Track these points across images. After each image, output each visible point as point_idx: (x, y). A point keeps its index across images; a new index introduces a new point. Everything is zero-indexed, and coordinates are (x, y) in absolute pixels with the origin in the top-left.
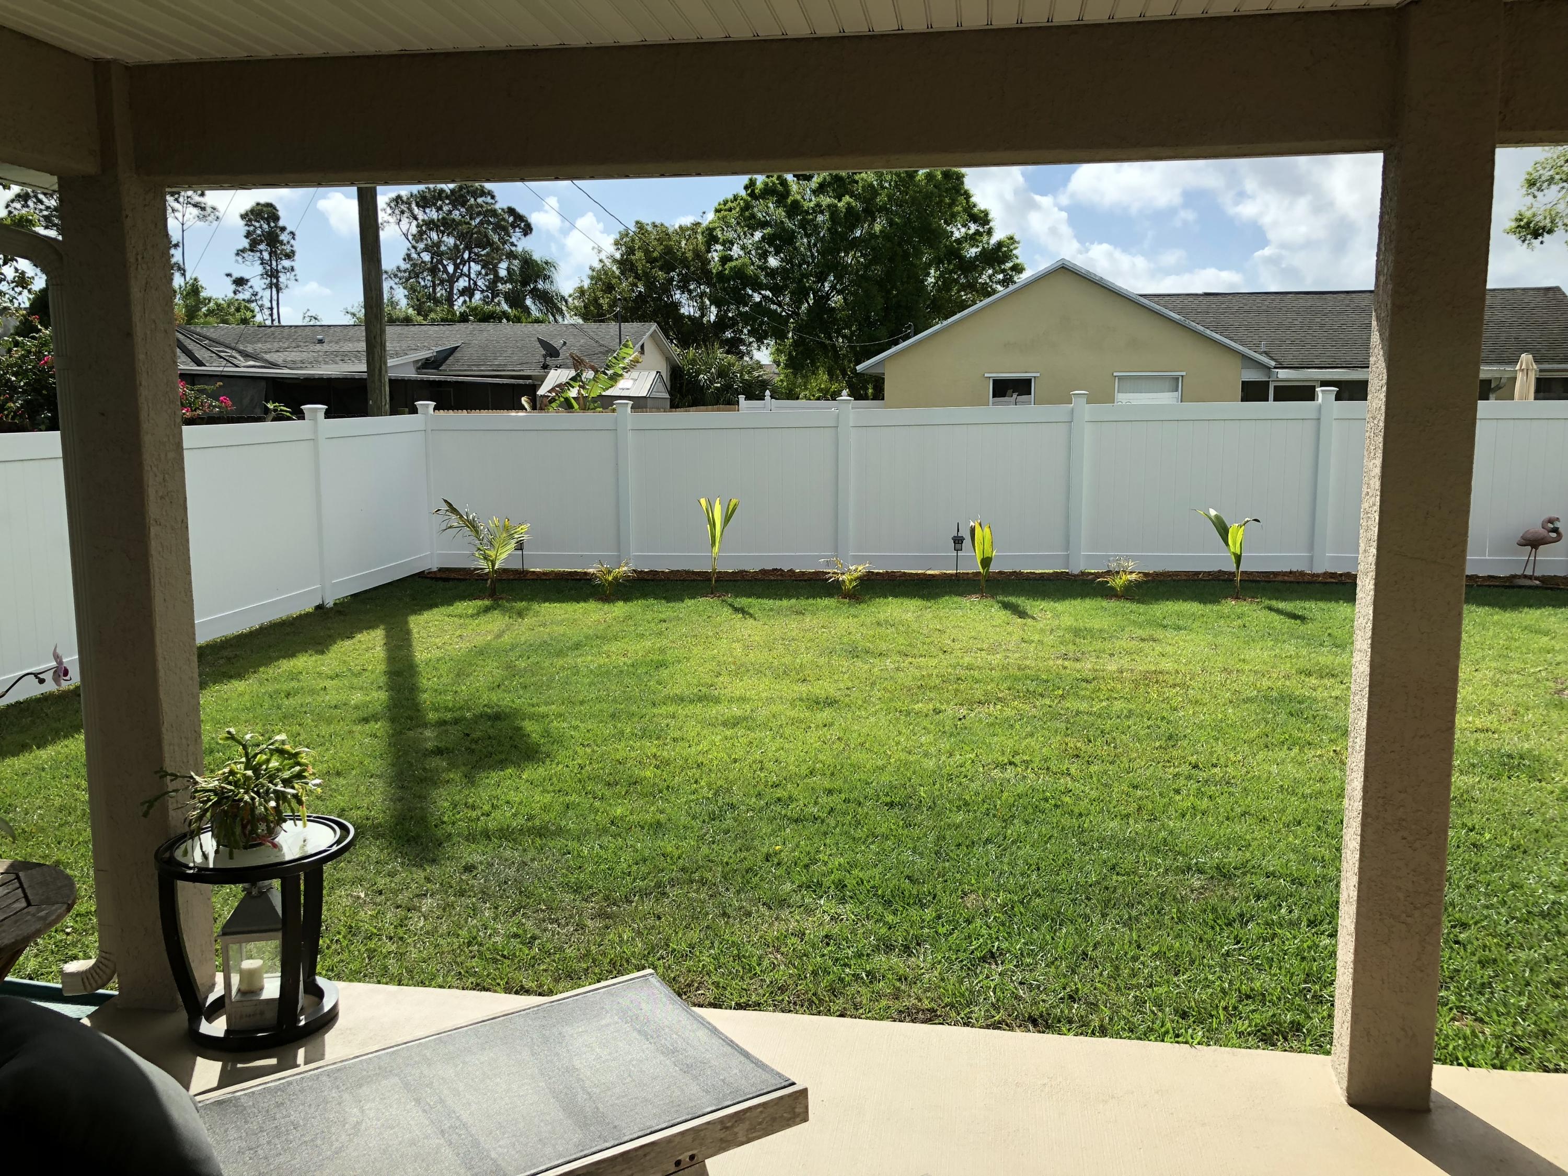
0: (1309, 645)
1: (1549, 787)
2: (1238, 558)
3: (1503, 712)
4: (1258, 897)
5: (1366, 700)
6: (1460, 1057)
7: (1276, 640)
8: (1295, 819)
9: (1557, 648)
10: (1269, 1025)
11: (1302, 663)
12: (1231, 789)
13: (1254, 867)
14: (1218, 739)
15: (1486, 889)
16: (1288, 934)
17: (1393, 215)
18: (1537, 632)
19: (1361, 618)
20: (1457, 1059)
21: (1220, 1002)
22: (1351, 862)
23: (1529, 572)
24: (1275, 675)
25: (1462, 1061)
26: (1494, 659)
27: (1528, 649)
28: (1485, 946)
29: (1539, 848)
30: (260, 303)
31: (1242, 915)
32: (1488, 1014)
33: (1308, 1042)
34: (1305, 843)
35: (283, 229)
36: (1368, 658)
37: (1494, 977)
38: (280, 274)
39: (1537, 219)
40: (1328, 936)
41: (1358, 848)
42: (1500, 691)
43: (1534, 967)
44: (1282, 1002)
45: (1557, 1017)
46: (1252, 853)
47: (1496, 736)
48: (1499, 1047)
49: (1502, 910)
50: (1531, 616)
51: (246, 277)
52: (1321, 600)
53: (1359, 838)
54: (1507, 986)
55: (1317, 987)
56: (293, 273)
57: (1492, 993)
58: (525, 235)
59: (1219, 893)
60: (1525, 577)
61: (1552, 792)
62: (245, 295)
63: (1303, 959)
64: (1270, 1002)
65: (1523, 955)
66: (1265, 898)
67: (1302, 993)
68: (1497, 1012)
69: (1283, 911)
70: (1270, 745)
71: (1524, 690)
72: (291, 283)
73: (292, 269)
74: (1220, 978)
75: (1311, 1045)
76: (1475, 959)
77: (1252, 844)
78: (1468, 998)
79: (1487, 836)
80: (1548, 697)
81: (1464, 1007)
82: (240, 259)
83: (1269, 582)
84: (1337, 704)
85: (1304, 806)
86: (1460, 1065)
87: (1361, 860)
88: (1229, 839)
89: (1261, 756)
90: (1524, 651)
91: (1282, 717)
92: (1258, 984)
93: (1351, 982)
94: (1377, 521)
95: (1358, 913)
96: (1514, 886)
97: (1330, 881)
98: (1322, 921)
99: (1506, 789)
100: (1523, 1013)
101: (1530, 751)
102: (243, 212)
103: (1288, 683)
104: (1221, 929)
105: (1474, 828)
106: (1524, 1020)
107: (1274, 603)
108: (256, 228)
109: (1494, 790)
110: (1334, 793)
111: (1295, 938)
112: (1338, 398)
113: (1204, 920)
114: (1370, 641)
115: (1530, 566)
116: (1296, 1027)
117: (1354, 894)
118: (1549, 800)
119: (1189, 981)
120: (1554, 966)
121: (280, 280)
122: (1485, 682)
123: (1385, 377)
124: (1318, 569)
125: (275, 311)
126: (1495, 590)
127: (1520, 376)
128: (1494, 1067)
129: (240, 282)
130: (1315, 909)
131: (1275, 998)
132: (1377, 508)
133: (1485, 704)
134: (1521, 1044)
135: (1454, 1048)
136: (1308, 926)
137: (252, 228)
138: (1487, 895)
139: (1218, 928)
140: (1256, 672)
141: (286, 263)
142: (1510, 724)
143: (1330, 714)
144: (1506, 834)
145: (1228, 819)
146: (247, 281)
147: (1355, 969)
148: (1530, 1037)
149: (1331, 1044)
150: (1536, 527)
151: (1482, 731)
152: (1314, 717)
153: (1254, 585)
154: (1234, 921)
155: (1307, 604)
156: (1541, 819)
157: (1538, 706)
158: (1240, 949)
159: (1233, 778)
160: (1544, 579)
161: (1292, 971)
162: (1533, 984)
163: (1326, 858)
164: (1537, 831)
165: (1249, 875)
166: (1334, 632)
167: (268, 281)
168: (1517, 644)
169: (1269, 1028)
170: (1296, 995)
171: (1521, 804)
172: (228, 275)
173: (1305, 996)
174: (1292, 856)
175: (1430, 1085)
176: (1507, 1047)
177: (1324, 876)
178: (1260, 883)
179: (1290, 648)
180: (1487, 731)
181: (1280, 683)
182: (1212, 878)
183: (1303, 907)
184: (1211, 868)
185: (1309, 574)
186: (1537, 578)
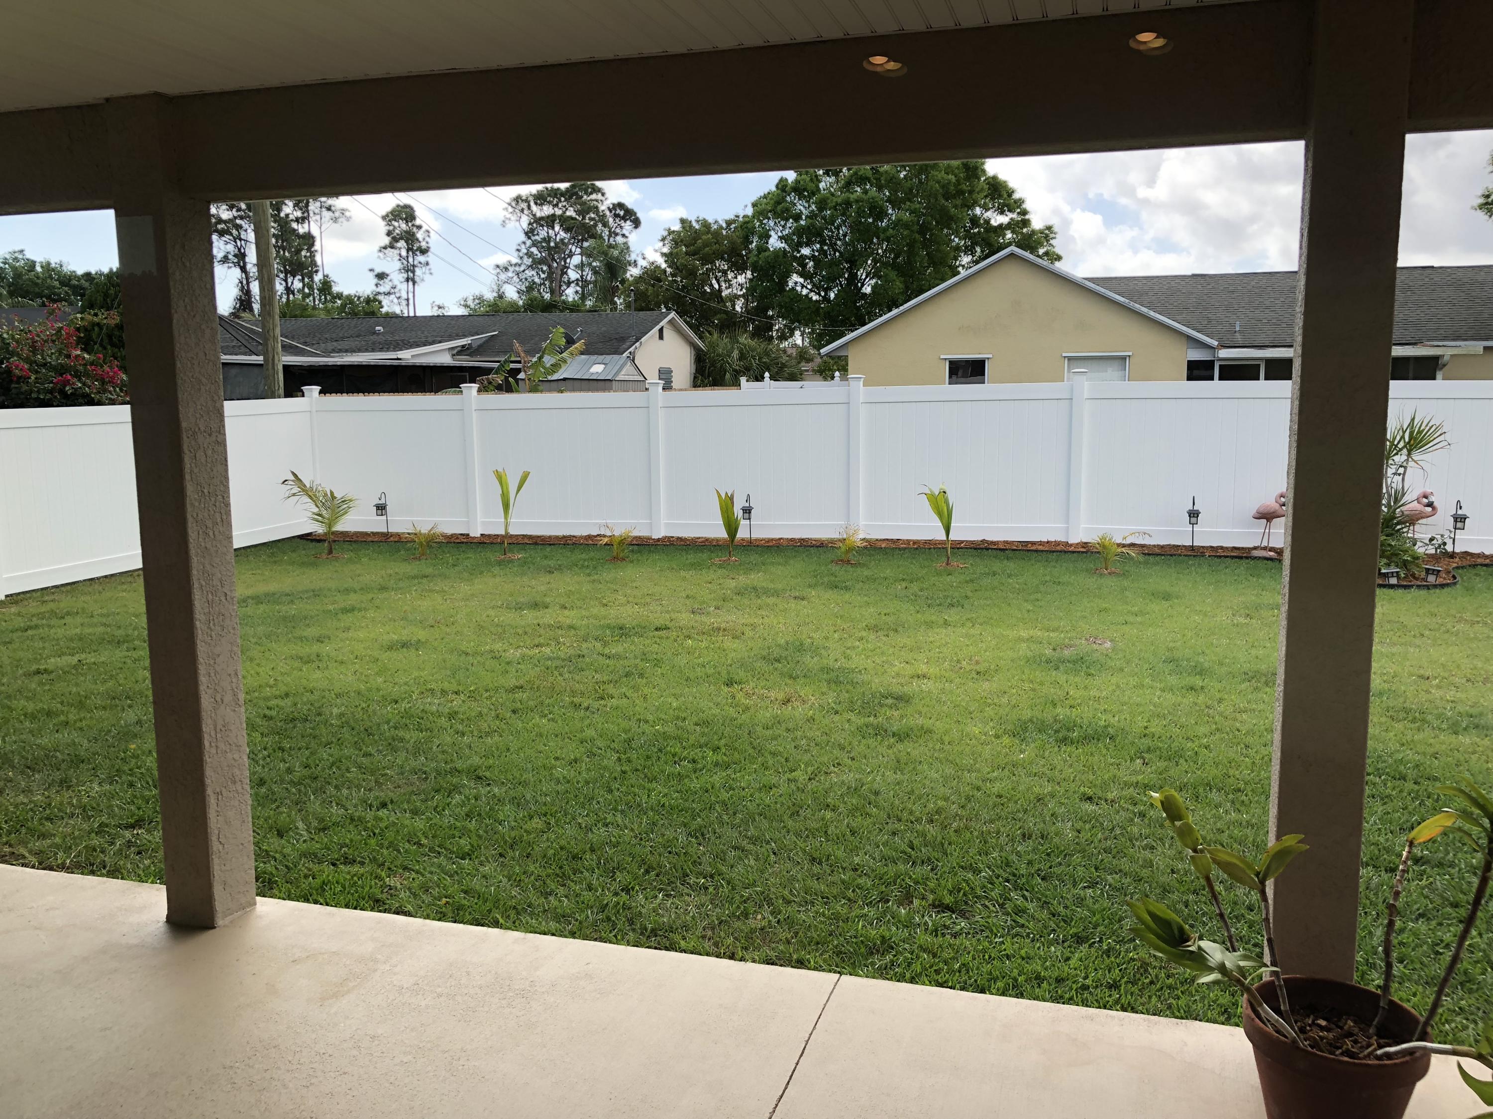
23: (1264, 544)
30: (398, 295)
35: (419, 227)
38: (416, 269)
51: (387, 272)
56: (428, 267)
58: (636, 227)
60: (1261, 548)
62: (385, 287)
72: (427, 277)
73: (427, 264)
82: (381, 255)
102: (384, 213)
108: (395, 227)
115: (1265, 538)
121: (416, 274)
124: (1073, 540)
125: (411, 302)
129: (381, 276)
137: (391, 228)
141: (421, 258)
146: (387, 275)
167: (406, 276)
172: (371, 270)
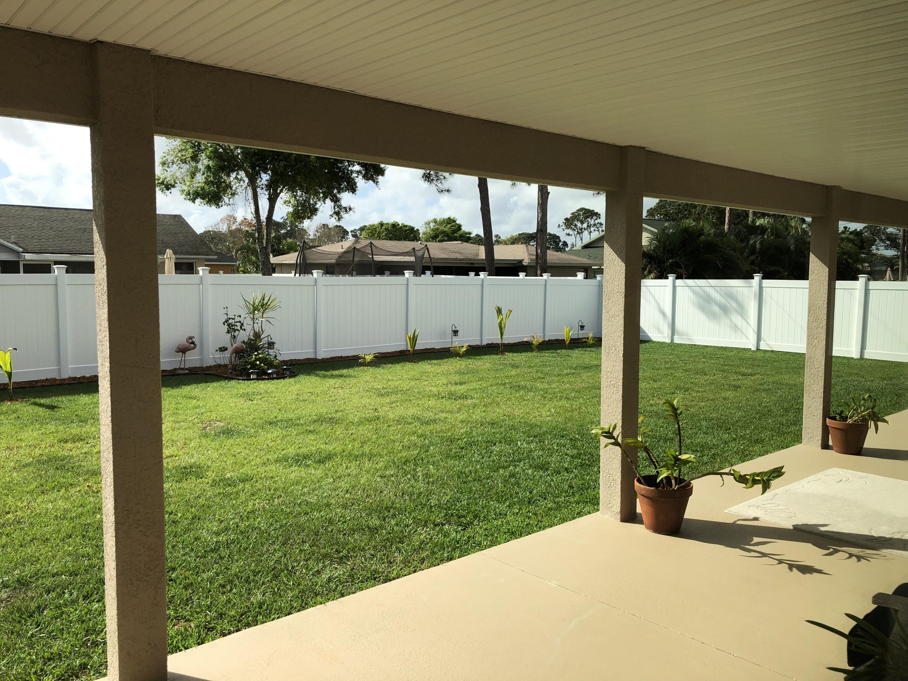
0: (64, 423)
1: (206, 480)
2: (10, 374)
3: (179, 444)
4: (48, 592)
5: (112, 454)
6: (180, 646)
7: (42, 424)
8: (67, 534)
9: (201, 405)
10: (65, 672)
11: (60, 436)
12: (22, 526)
13: (43, 573)
14: (8, 495)
15: (182, 545)
16: (71, 609)
17: (100, 164)
18: (190, 398)
19: (104, 405)
20: (179, 647)
21: (31, 670)
22: (110, 555)
23: (182, 366)
24: (43, 446)
25: (181, 648)
26: (171, 415)
27: (187, 408)
28: (186, 577)
29: (206, 514)
31: (39, 607)
32: (192, 615)
33: (92, 673)
34: (76, 548)
36: (110, 429)
37: (192, 593)
39: (167, 180)
40: (97, 602)
41: (114, 544)
42: (176, 433)
43: (211, 580)
44: (73, 654)
45: (226, 604)
46: (41, 564)
47: (177, 458)
48: (200, 632)
49: (192, 554)
50: (186, 390)
52: (68, 394)
53: (114, 538)
54: (200, 596)
55: (94, 636)
57: (192, 602)
59: (21, 598)
60: (181, 369)
61: (208, 483)
63: (83, 622)
64: (64, 657)
65: (205, 576)
66: (53, 591)
67: (85, 643)
68: (196, 612)
69: (66, 595)
70: (45, 491)
71: (188, 430)
74: (29, 654)
75: (94, 675)
76: (181, 586)
77: (41, 558)
78: (180, 610)
79: (179, 515)
80: (200, 432)
81: (179, 616)
83: (33, 387)
84: (86, 457)
85: (72, 525)
86: (181, 650)
87: (116, 551)
88: (24, 559)
89: (39, 500)
90: (185, 409)
91: (51, 472)
92: (56, 648)
93: (116, 627)
94: (108, 346)
95: (118, 584)
96: (196, 539)
97: (94, 567)
98: (92, 594)
99: (185, 487)
100: (209, 608)
101: (195, 463)
103: (52, 449)
104: (26, 621)
105: (172, 512)
106: (210, 612)
107: (38, 400)
109: (180, 488)
110: (91, 512)
111: (76, 610)
112: (67, 272)
113: (13, 619)
114: (110, 419)
115: (183, 362)
116: (83, 667)
117: (114, 573)
118: (207, 487)
119: (7, 664)
120: (221, 576)
122: (168, 429)
123: (105, 260)
124: (65, 376)
126: (167, 377)
127: (167, 261)
128: (199, 644)
130: (87, 588)
131: (67, 654)
132: (107, 338)
133: (169, 442)
134: (211, 626)
135: (176, 643)
136: (84, 600)
138: (183, 548)
139: (23, 621)
140: (30, 446)
142: (183, 450)
143: (83, 464)
144: (188, 512)
145: (21, 546)
147: (118, 619)
148: (214, 620)
149: (106, 669)
150: (183, 341)
151: (170, 457)
152: (73, 468)
153: (22, 390)
154: (34, 613)
155: (60, 399)
156: (204, 499)
157: (195, 438)
158: (40, 629)
159: (22, 518)
160: (190, 369)
161: (76, 632)
162: (212, 590)
163: (90, 554)
164: (203, 506)
165: (41, 579)
166: (79, 413)
168: (181, 406)
169: (66, 675)
170: (81, 646)
171: (194, 493)
173: (87, 645)
174: (68, 558)
175: (167, 670)
176: (203, 630)
177: (90, 565)
178: (49, 582)
179: (51, 427)
180: (172, 456)
181: (47, 450)
182: (15, 589)
183: (79, 589)
184: (13, 582)
185: (59, 380)
186: (186, 369)
